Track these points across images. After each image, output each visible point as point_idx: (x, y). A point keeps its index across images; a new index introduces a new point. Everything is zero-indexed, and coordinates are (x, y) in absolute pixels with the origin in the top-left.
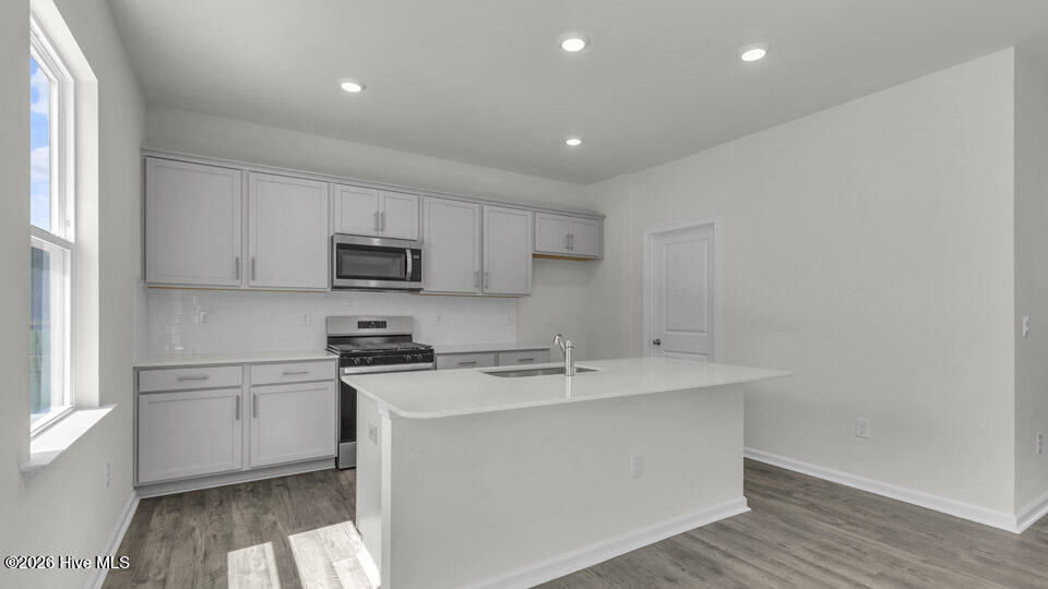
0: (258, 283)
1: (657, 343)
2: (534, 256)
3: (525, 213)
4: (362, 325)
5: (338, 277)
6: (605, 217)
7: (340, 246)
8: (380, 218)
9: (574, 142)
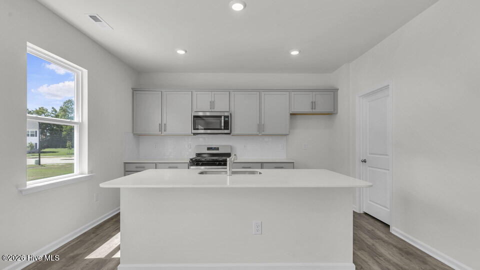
0: (168, 132)
1: (365, 161)
2: (291, 114)
3: (285, 93)
4: (209, 149)
5: (194, 129)
6: (338, 90)
7: (195, 117)
8: (212, 104)
9: (295, 53)
